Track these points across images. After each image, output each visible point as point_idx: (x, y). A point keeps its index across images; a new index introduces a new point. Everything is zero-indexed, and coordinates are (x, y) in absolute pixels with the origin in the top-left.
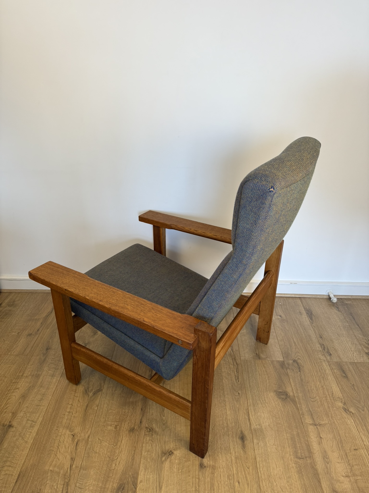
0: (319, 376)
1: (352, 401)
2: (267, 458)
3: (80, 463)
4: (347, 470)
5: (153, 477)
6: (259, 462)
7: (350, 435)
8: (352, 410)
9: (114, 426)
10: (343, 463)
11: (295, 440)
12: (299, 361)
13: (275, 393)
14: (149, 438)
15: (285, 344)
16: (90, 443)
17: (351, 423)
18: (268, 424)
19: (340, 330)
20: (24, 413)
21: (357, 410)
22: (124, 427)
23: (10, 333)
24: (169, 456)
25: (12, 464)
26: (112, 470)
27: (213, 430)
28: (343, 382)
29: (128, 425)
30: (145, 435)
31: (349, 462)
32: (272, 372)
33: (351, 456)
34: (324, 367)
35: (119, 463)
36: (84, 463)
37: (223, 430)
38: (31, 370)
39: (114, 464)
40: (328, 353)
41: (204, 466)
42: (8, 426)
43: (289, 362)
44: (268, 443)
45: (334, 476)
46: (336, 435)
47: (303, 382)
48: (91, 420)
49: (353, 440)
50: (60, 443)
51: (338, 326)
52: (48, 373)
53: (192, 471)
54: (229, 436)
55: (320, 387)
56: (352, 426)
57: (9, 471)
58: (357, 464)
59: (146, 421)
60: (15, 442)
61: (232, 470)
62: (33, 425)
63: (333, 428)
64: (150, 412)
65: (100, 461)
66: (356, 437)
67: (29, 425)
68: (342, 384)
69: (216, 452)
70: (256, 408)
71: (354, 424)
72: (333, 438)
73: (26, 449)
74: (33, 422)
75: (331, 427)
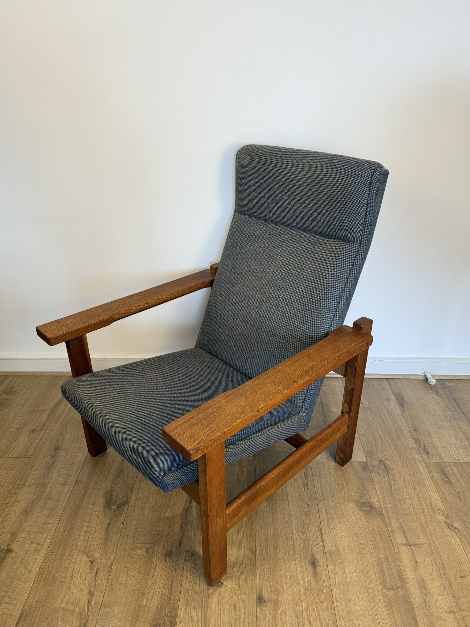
0: (413, 480)
1: (457, 514)
2: (346, 589)
3: (101, 599)
4: (452, 604)
5: (197, 615)
6: (336, 595)
7: (454, 558)
8: (457, 525)
9: (145, 549)
10: (446, 595)
11: (382, 566)
12: (387, 462)
13: (356, 503)
14: (191, 564)
15: (369, 440)
16: (114, 572)
17: (456, 542)
18: (346, 545)
19: (441, 421)
20: (26, 533)
21: (464, 525)
22: (158, 550)
23: (7, 428)
24: (218, 587)
25: (12, 600)
26: (143, 607)
27: (275, 554)
28: (445, 489)
29: (163, 548)
30: (186, 560)
31: (453, 593)
32: (352, 477)
33: (456, 586)
34: (420, 470)
35: (152, 598)
36: (107, 598)
37: (288, 553)
38: (35, 477)
39: (145, 599)
40: (425, 451)
41: (263, 601)
42: (6, 551)
43: (374, 463)
44: (347, 569)
45: (434, 611)
46: (436, 558)
47: (392, 489)
48: (115, 542)
49: (459, 565)
50: (74, 573)
51: (438, 415)
52: (58, 480)
53: (248, 607)
54: (296, 561)
55: (414, 495)
56: (458, 546)
57: (8, 610)
58: (464, 595)
59: (187, 542)
60: (15, 571)
61: (300, 605)
62: (38, 549)
63: (433, 549)
64: (193, 531)
65: (126, 596)
66: (463, 560)
67: (34, 549)
68: (444, 492)
69: (279, 581)
70: (331, 523)
71: (459, 544)
72: (432, 562)
73: (29, 580)
74: (39, 545)
75: (429, 547)
